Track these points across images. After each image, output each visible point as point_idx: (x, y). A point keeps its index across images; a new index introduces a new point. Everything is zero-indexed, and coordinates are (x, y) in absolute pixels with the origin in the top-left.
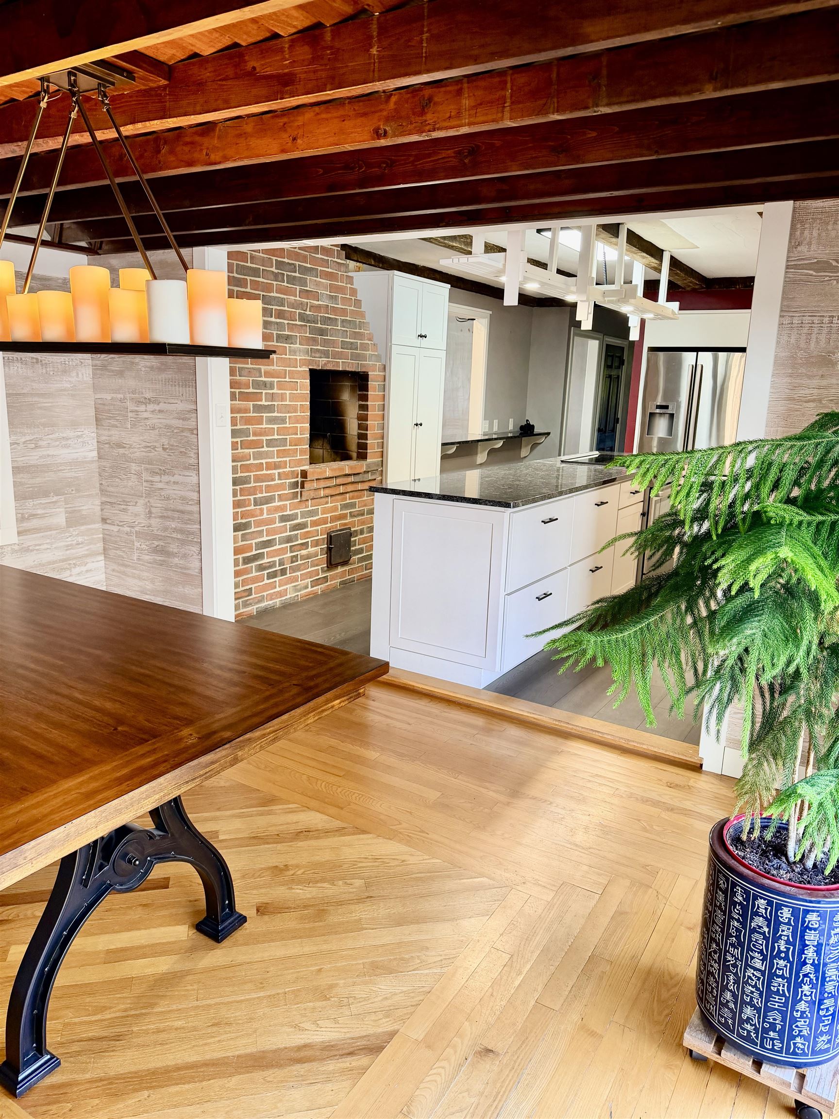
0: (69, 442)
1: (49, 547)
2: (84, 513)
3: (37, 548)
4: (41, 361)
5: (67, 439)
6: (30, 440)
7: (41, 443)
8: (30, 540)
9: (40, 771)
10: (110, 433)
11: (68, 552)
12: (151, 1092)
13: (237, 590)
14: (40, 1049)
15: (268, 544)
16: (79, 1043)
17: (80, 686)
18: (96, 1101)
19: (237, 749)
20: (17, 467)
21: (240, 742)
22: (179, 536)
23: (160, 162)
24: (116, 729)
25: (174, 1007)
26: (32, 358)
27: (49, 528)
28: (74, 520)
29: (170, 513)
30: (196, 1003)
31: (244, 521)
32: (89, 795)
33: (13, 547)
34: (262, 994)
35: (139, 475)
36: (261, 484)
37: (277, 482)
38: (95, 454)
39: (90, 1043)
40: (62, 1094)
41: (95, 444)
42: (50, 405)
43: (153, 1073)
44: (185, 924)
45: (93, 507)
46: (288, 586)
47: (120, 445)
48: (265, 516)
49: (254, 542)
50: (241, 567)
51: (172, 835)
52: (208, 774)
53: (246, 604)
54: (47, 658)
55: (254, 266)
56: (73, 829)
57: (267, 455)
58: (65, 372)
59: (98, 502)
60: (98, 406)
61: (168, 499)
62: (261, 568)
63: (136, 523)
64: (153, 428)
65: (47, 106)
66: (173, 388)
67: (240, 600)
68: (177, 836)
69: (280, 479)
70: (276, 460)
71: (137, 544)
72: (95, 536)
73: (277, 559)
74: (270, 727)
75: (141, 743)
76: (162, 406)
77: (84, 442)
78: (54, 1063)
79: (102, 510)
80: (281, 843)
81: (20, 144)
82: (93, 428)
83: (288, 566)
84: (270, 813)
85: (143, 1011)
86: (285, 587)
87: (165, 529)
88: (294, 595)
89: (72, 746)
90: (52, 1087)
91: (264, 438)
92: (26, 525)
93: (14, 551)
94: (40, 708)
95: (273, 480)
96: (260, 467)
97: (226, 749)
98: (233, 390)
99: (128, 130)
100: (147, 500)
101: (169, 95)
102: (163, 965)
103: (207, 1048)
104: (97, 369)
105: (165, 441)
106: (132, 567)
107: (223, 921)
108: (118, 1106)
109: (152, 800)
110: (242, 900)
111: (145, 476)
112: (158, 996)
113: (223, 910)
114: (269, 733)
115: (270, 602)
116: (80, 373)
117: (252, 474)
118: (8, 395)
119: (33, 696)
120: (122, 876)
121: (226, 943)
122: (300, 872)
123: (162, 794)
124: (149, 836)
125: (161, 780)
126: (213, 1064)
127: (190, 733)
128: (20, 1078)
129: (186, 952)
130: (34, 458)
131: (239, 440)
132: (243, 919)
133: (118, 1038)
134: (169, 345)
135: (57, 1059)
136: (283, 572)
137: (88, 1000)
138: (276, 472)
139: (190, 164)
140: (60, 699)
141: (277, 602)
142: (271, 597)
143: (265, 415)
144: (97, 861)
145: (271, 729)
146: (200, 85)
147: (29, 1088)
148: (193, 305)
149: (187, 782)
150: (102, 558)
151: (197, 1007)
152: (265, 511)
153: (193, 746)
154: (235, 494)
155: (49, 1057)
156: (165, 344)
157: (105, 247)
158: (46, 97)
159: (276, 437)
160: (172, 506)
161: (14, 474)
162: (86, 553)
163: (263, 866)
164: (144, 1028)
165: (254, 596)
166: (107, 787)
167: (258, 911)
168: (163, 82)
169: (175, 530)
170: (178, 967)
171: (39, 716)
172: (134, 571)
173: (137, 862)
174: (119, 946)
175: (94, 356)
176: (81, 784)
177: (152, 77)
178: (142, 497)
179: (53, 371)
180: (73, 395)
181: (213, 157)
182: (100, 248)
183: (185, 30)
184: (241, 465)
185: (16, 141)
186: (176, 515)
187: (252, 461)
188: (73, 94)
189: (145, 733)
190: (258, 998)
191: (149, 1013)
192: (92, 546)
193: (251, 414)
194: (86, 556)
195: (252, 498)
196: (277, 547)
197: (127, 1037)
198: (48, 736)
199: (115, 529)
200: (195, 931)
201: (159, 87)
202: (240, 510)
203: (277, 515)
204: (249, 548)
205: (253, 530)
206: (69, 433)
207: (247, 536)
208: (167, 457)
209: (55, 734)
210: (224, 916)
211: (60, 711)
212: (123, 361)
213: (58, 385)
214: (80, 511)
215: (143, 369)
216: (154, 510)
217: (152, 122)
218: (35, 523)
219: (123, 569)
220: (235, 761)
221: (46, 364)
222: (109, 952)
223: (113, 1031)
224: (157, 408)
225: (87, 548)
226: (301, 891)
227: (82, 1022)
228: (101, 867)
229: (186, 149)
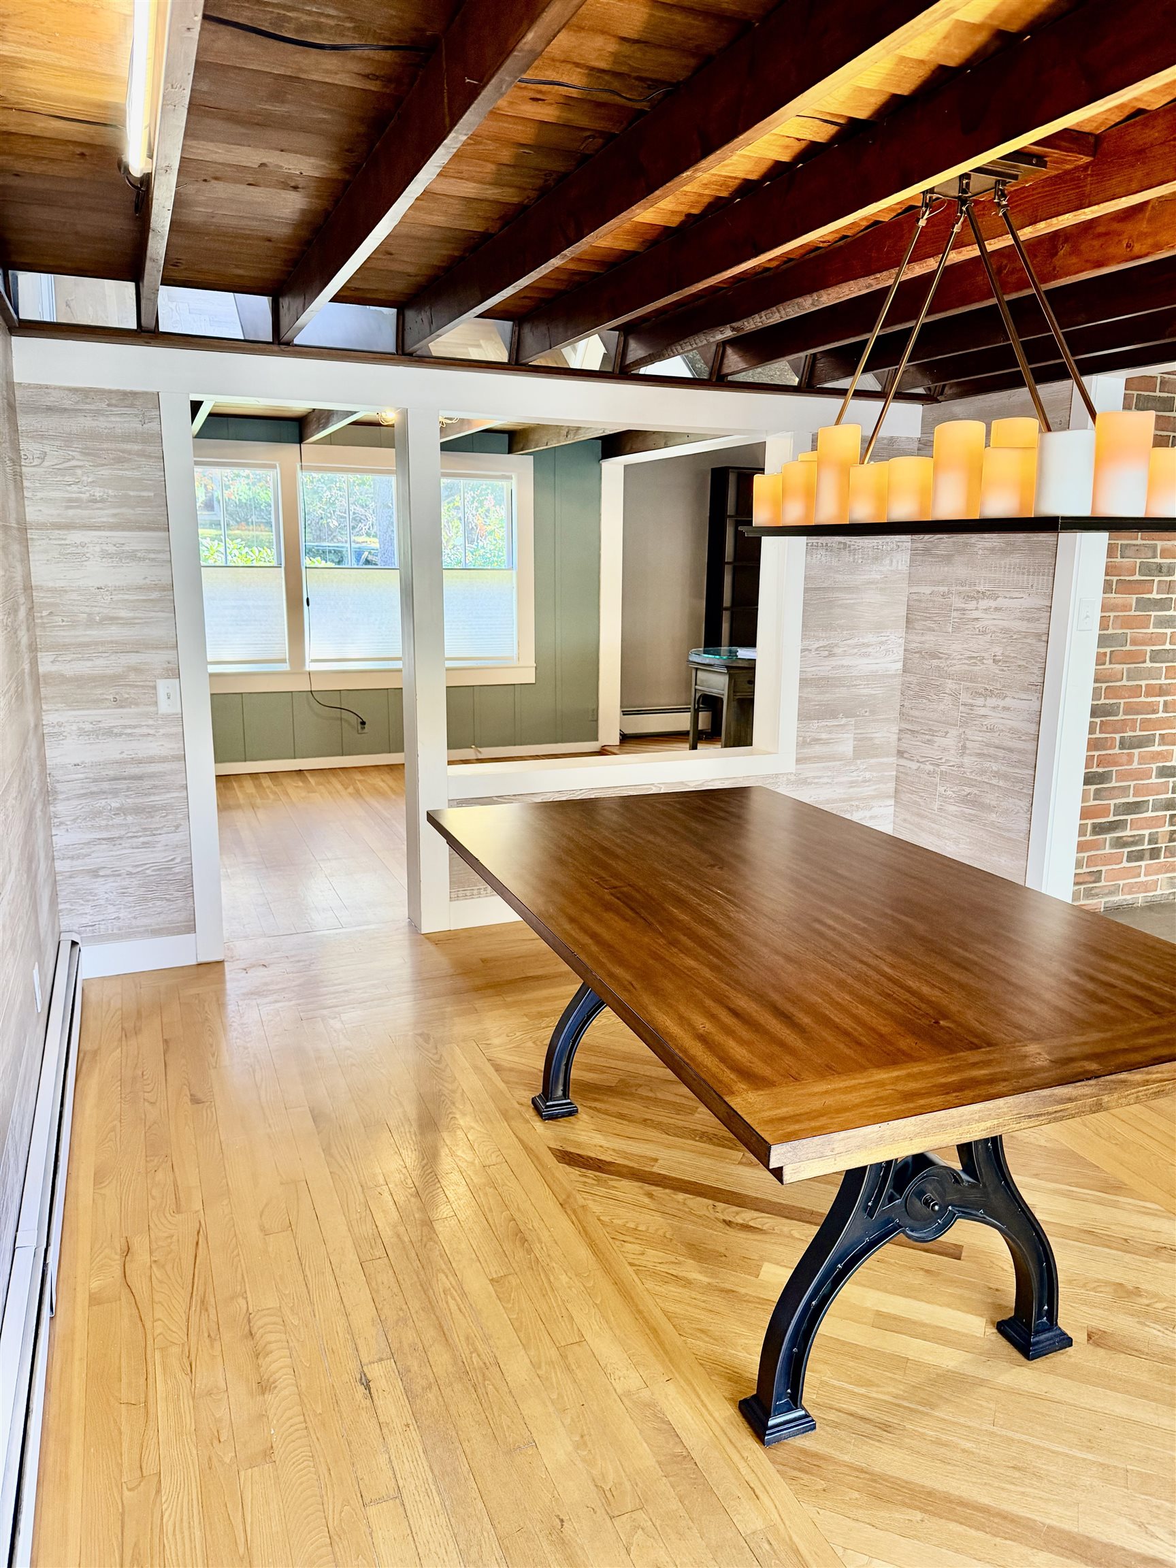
0: (870, 649)
1: (830, 781)
2: (877, 741)
3: (816, 780)
4: (849, 547)
5: (868, 645)
6: (824, 647)
7: (836, 650)
8: (810, 770)
9: (847, 1051)
10: (923, 639)
11: (851, 790)
12: (926, 1516)
13: (1079, 871)
14: (795, 1400)
15: (1135, 807)
16: (837, 1413)
17: (889, 958)
18: (856, 1495)
19: (1105, 1090)
20: (806, 680)
21: (1112, 1081)
22: (1001, 783)
23: (1054, 268)
24: (937, 1022)
25: (962, 1420)
26: (840, 543)
27: (832, 758)
28: (864, 749)
29: (992, 751)
30: (991, 1428)
31: (1100, 770)
32: (909, 1096)
33: (789, 777)
34: (1090, 1456)
35: (955, 695)
36: (1135, 717)
37: (1161, 715)
38: (900, 665)
39: (851, 1418)
40: (815, 1465)
41: (902, 652)
42: (852, 601)
43: (930, 1494)
44: (981, 1316)
45: (889, 735)
46: (1159, 877)
47: (934, 655)
48: (1135, 765)
49: (1112, 802)
50: (1088, 838)
51: (984, 1186)
52: (1058, 1115)
53: (1089, 894)
54: (847, 916)
55: (1165, 395)
56: (888, 1132)
57: (1151, 674)
58: (876, 559)
59: (895, 729)
60: (911, 603)
61: (992, 730)
62: (1120, 843)
63: (943, 761)
64: (984, 633)
65: (927, 224)
66: (1020, 576)
67: (1082, 887)
68: (990, 1190)
69: (1165, 711)
70: (1163, 681)
71: (941, 789)
72: (886, 774)
73: (1146, 832)
74: (1157, 1072)
75: (971, 1049)
76: (1001, 602)
77: (887, 651)
78: (807, 1424)
79: (899, 739)
80: (1130, 1252)
81: (878, 275)
82: (901, 632)
83: (1163, 845)
84: (1115, 1205)
85: (921, 1408)
86: (1155, 877)
87: (983, 772)
88: (1168, 892)
89: (884, 1030)
90: (804, 1452)
91: (1149, 648)
92: (808, 751)
93: (789, 782)
94: (843, 975)
95: (1155, 712)
96: (1136, 691)
97: (1091, 1086)
98: (1108, 578)
99: (1026, 234)
100: (961, 730)
101: (1092, 176)
102: (949, 1359)
103: (1004, 1495)
104: (917, 554)
105: (998, 650)
106: (930, 818)
107: (1037, 1333)
108: (882, 1514)
109: (983, 1125)
110: (1066, 1314)
111: (965, 697)
112: (941, 1397)
113: (1040, 1317)
114: (1155, 1082)
115: (1128, 897)
116: (894, 560)
117: (1122, 701)
118: (806, 590)
119: (833, 959)
120: (916, 1219)
121: (1039, 1363)
122: (1159, 1305)
123: (996, 1122)
124: (955, 1177)
125: (1000, 1102)
126: (1012, 1521)
127: (1038, 1051)
128: (771, 1423)
129: (981, 1354)
130: (825, 668)
131: (1108, 650)
132: (1068, 1342)
133: (886, 1427)
134: (1063, 518)
135: (813, 1421)
136: (1154, 854)
137: (851, 1364)
138: (1161, 700)
139: (1099, 265)
140: (865, 968)
141: (1140, 898)
142: (1131, 889)
143: (1153, 614)
144: (888, 1189)
145: (1159, 1075)
146: (1141, 153)
147: (778, 1440)
148: (1101, 461)
149: (1030, 1117)
150: (892, 802)
151: (992, 1434)
152: (1136, 759)
153: (1042, 1069)
154: (1092, 730)
155: (803, 1413)
156: (1058, 517)
157: (948, 391)
158: (928, 212)
159: (1168, 646)
160: (997, 741)
161: (801, 687)
162: (873, 793)
163: (1100, 1277)
164: (920, 1430)
165: (1103, 883)
166: (928, 1093)
167: (1089, 1337)
168: (1086, 159)
169: (997, 774)
170: (970, 1370)
171: (841, 984)
172: (933, 825)
173: (937, 1208)
174: (893, 1312)
175: (916, 537)
176: (898, 1078)
177: (1071, 157)
178: (956, 725)
179: (862, 558)
180: (881, 589)
181: (1137, 248)
182: (942, 393)
183: (1145, 86)
184: (1107, 688)
185: (874, 273)
186: (1001, 753)
187: (1124, 682)
188: (963, 201)
189: (976, 1036)
190: (1084, 1460)
191: (927, 1414)
192: (881, 786)
193: (1132, 613)
194: (873, 797)
195: (1118, 736)
196: (1149, 814)
197: (897, 1432)
198: (855, 1011)
199: (914, 765)
200: (995, 1331)
201: (1077, 168)
202: (1096, 753)
203: (1154, 766)
204: (1104, 811)
205: (1113, 784)
206: (870, 638)
207: (1104, 794)
208: (997, 671)
209: (861, 1010)
210: (1038, 1325)
211: (866, 984)
212: (954, 542)
213: (865, 577)
214: (871, 739)
215: (980, 552)
216: (968, 744)
217: (1060, 218)
218: (818, 749)
219: (917, 820)
220: (1099, 1107)
221: (855, 549)
222: (879, 1314)
223: (880, 1415)
224: (993, 604)
225: (874, 787)
226: (1159, 1334)
227: (842, 1388)
228: (891, 1199)
229: (1096, 243)
